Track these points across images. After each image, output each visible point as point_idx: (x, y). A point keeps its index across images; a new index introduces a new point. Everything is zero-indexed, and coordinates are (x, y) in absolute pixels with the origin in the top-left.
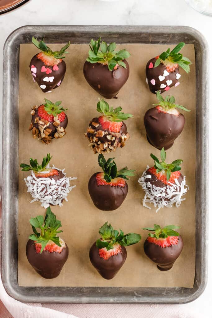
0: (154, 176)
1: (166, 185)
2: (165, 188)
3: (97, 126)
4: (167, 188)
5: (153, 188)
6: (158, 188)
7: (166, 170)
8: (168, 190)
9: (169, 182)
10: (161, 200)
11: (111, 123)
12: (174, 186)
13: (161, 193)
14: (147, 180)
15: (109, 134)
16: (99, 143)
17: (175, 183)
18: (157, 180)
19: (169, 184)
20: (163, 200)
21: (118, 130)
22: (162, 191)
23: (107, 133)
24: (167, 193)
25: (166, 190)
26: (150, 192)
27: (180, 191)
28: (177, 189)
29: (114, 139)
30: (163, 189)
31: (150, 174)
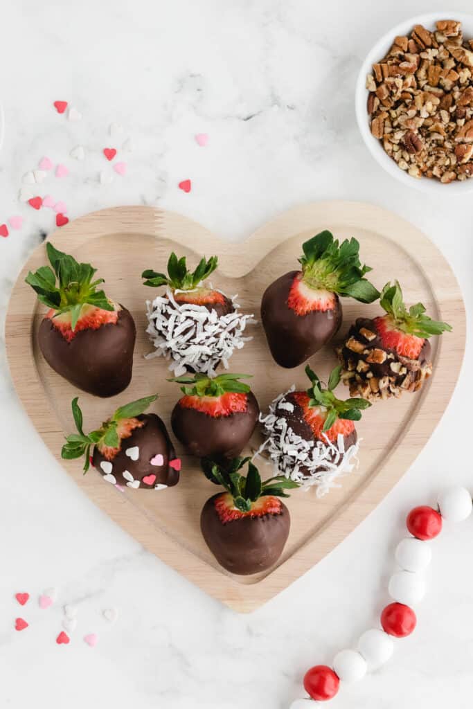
0: (299, 411)
1: (316, 440)
2: (312, 443)
3: (371, 337)
4: (315, 446)
5: (287, 435)
6: (297, 439)
7: (329, 409)
8: (316, 452)
9: (325, 435)
10: (292, 466)
11: (403, 336)
12: (333, 447)
13: (299, 451)
14: (280, 413)
15: (397, 360)
16: (370, 375)
17: (335, 443)
18: (301, 421)
19: (323, 441)
20: (297, 468)
21: (416, 354)
22: (304, 448)
23: (391, 356)
24: (310, 456)
25: (312, 448)
26: (277, 439)
27: (338, 464)
28: (334, 457)
29: (404, 371)
30: (308, 445)
31: (294, 403)
